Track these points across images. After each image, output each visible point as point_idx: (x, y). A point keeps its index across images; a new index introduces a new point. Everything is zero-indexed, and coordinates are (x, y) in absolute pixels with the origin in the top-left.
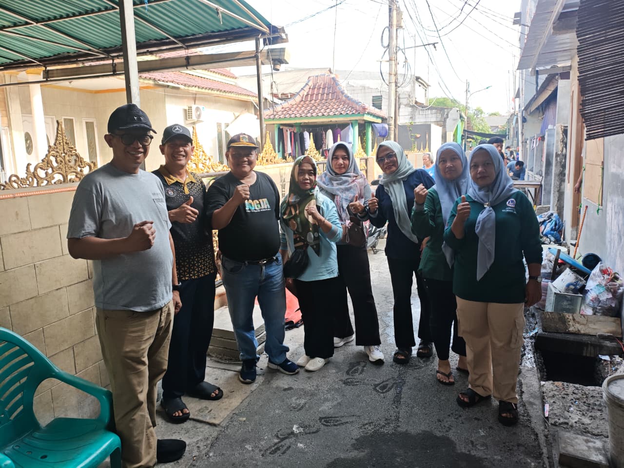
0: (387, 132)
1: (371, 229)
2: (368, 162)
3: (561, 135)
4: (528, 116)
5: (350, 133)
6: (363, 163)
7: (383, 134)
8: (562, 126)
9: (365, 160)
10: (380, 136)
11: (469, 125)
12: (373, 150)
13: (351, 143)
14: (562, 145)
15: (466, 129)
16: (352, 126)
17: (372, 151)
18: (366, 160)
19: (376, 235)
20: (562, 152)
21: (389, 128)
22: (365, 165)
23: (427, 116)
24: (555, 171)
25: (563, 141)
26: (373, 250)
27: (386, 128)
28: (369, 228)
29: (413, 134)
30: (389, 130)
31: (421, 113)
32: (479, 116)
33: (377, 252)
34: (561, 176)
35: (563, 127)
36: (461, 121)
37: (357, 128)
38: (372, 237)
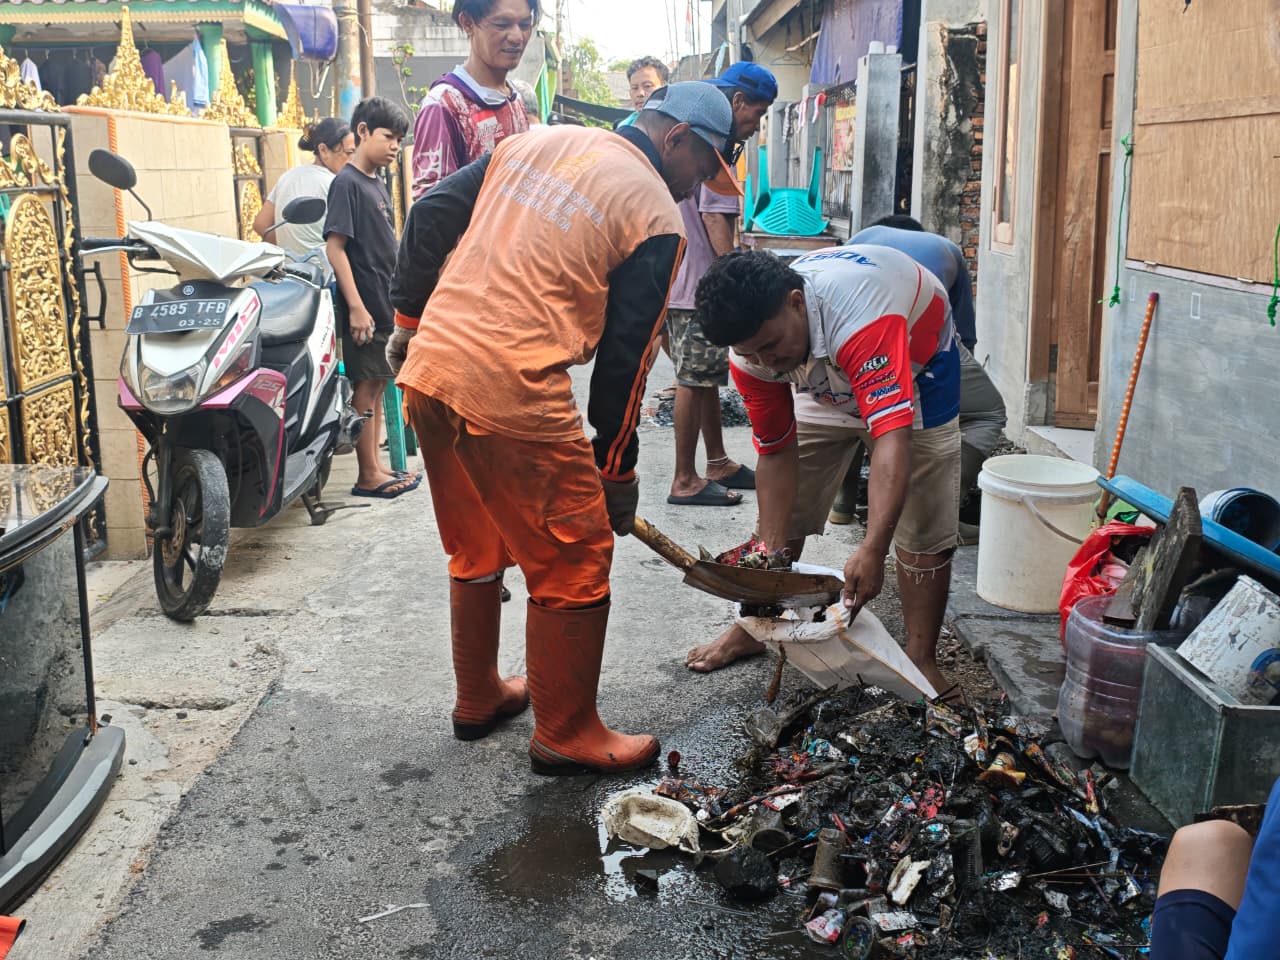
0: (331, 34)
1: (294, 419)
2: (266, 147)
3: (943, 60)
4: (756, 44)
5: (196, 70)
6: (246, 151)
7: (319, 42)
8: (943, 28)
9: (251, 141)
10: (309, 52)
11: (567, 86)
12: (285, 106)
13: (203, 106)
14: (946, 97)
15: (561, 94)
16: (203, 46)
17: (280, 109)
18: (259, 142)
19: (318, 445)
20: (945, 119)
21: (340, 23)
22: (252, 160)
23: (448, 43)
24: (924, 185)
25: (946, 82)
26: (307, 504)
27: (327, 21)
28: (287, 417)
29: (415, 90)
30: (340, 32)
31: (428, 36)
32: (588, 67)
33: (326, 514)
34: (943, 204)
35: (946, 34)
36: (549, 67)
37: (220, 51)
38: (303, 452)
